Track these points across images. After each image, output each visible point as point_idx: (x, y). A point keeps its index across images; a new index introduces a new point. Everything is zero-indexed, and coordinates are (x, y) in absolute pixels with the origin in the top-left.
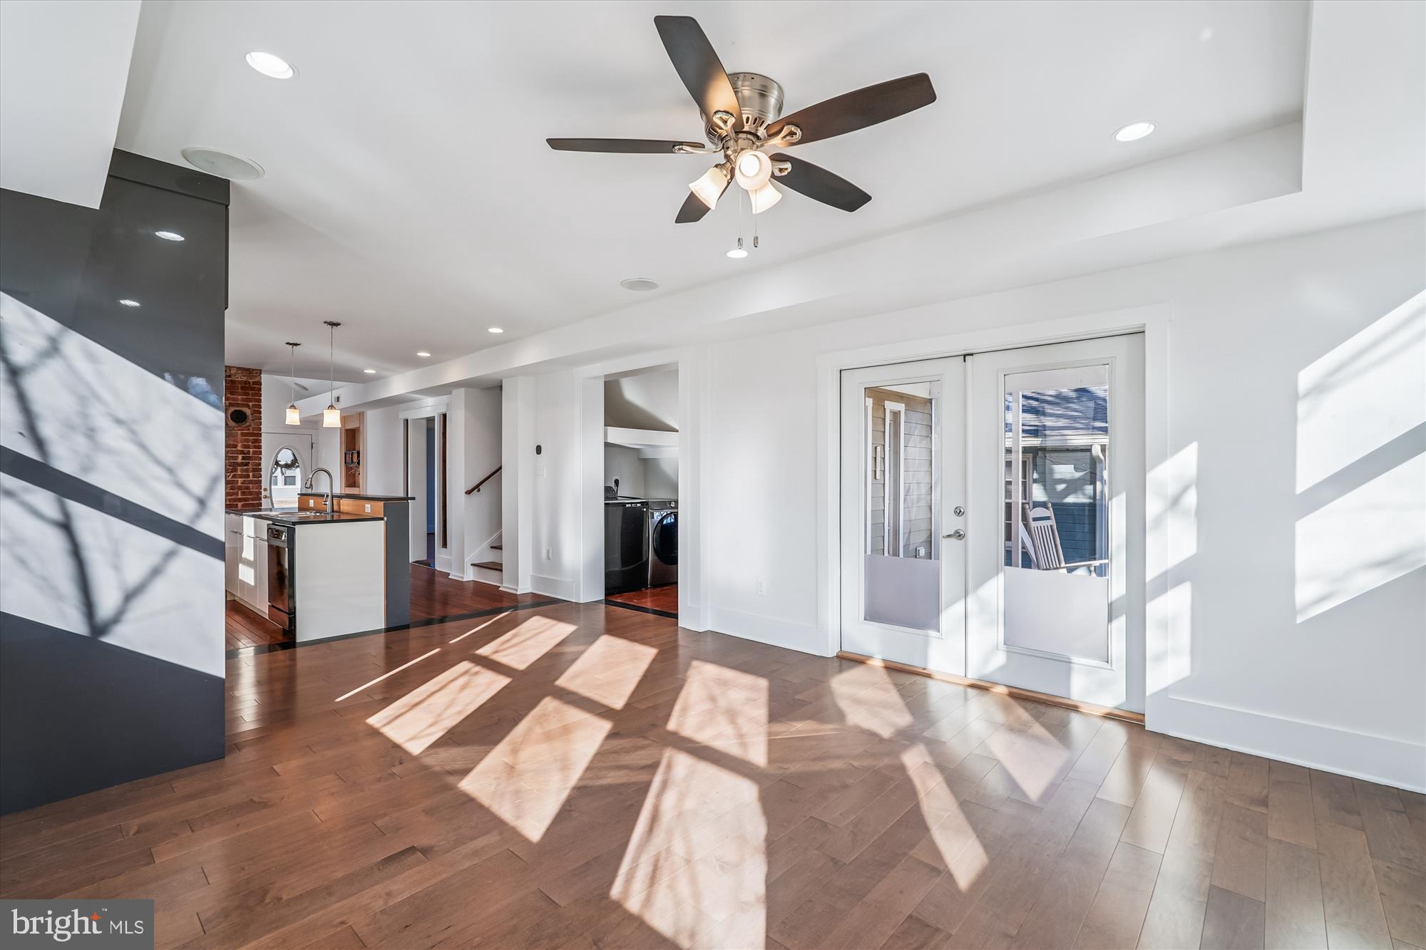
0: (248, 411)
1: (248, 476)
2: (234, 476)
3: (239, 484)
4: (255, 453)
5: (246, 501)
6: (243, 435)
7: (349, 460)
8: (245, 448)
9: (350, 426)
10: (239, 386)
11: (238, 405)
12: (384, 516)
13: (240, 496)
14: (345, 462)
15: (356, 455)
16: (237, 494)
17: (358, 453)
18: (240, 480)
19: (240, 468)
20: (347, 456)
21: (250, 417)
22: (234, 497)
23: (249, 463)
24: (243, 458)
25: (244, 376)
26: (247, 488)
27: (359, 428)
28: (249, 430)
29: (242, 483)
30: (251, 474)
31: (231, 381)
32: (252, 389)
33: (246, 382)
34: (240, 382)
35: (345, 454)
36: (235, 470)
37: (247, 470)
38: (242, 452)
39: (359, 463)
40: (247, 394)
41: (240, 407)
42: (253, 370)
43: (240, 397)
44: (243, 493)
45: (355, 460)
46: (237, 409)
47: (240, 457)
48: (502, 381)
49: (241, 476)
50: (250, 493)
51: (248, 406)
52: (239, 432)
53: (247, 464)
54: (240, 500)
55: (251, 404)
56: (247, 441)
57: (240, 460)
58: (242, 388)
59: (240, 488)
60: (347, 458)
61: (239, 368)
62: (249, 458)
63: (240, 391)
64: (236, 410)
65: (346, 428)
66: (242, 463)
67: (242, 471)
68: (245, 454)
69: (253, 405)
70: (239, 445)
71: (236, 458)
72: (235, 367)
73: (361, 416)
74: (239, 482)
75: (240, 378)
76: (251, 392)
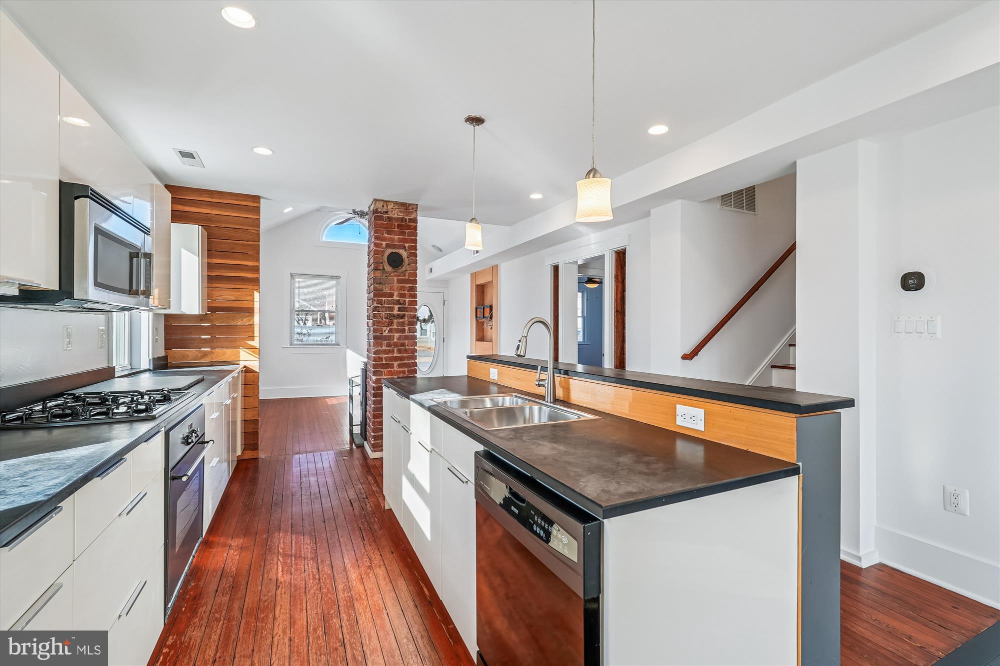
0: (404, 254)
1: (403, 331)
2: (390, 331)
3: (395, 340)
4: (411, 303)
5: (401, 360)
6: (399, 281)
7: (480, 314)
8: (400, 297)
9: (481, 281)
10: (396, 224)
11: (394, 246)
12: (798, 461)
13: (396, 355)
14: (476, 317)
15: (487, 310)
16: (393, 352)
17: (491, 307)
18: (396, 335)
19: (396, 321)
20: (478, 310)
21: (406, 261)
22: (390, 355)
23: (404, 315)
24: (399, 309)
25: (401, 212)
26: (403, 345)
27: (492, 282)
28: (405, 275)
29: (398, 339)
30: (407, 328)
31: (388, 217)
32: (409, 227)
33: (402, 219)
34: (397, 219)
35: (476, 309)
36: (391, 324)
37: (403, 324)
38: (398, 302)
39: (491, 317)
40: (403, 233)
41: (397, 248)
42: (410, 205)
43: (396, 237)
44: (399, 351)
45: (487, 314)
46: (394, 251)
47: (396, 307)
48: (794, 164)
49: (397, 331)
50: (406, 351)
51: (404, 248)
52: (396, 279)
53: (403, 317)
54: (396, 359)
55: (407, 245)
56: (403, 288)
57: (396, 312)
58: (399, 226)
59: (396, 345)
60: (478, 313)
61: (396, 203)
62: (405, 309)
63: (396, 229)
64: (392, 253)
65: (478, 283)
66: (398, 315)
67: (399, 324)
68: (401, 304)
69: (409, 247)
70: (396, 293)
71: (392, 309)
72: (391, 202)
73: (495, 269)
74: (395, 337)
75: (396, 214)
76: (407, 231)
